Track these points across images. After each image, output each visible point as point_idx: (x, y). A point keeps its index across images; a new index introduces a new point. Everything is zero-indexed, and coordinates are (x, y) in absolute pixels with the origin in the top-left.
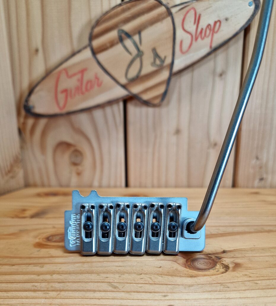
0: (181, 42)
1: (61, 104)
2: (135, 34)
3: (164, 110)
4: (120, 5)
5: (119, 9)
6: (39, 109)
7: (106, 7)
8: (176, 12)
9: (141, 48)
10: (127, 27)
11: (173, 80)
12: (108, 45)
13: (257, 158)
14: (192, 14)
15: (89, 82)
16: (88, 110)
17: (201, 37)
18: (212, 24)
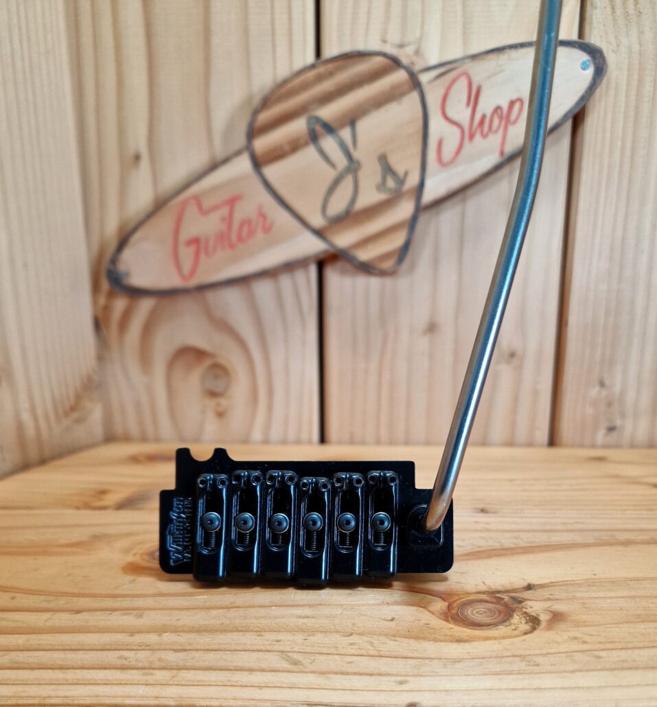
1: (187, 268)
2: (342, 126)
3: (402, 283)
4: (313, 66)
5: (311, 74)
6: (138, 280)
8: (431, 82)
9: (356, 155)
10: (327, 112)
11: (422, 219)
12: (287, 148)
13: (602, 384)
14: (462, 84)
15: (246, 222)
16: (243, 281)
17: (482, 132)
18: (505, 106)
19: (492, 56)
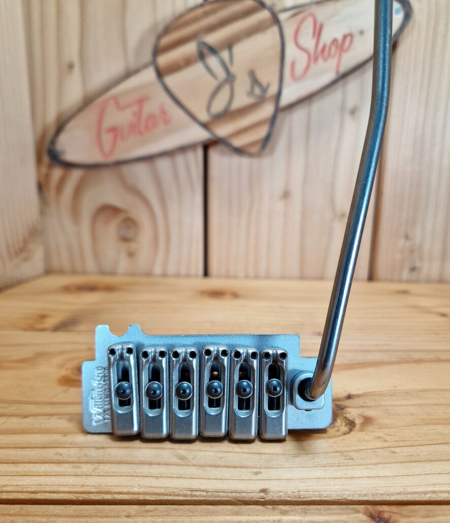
8: (287, 19)
17: (323, 57)
18: (340, 38)
19: (330, 3)
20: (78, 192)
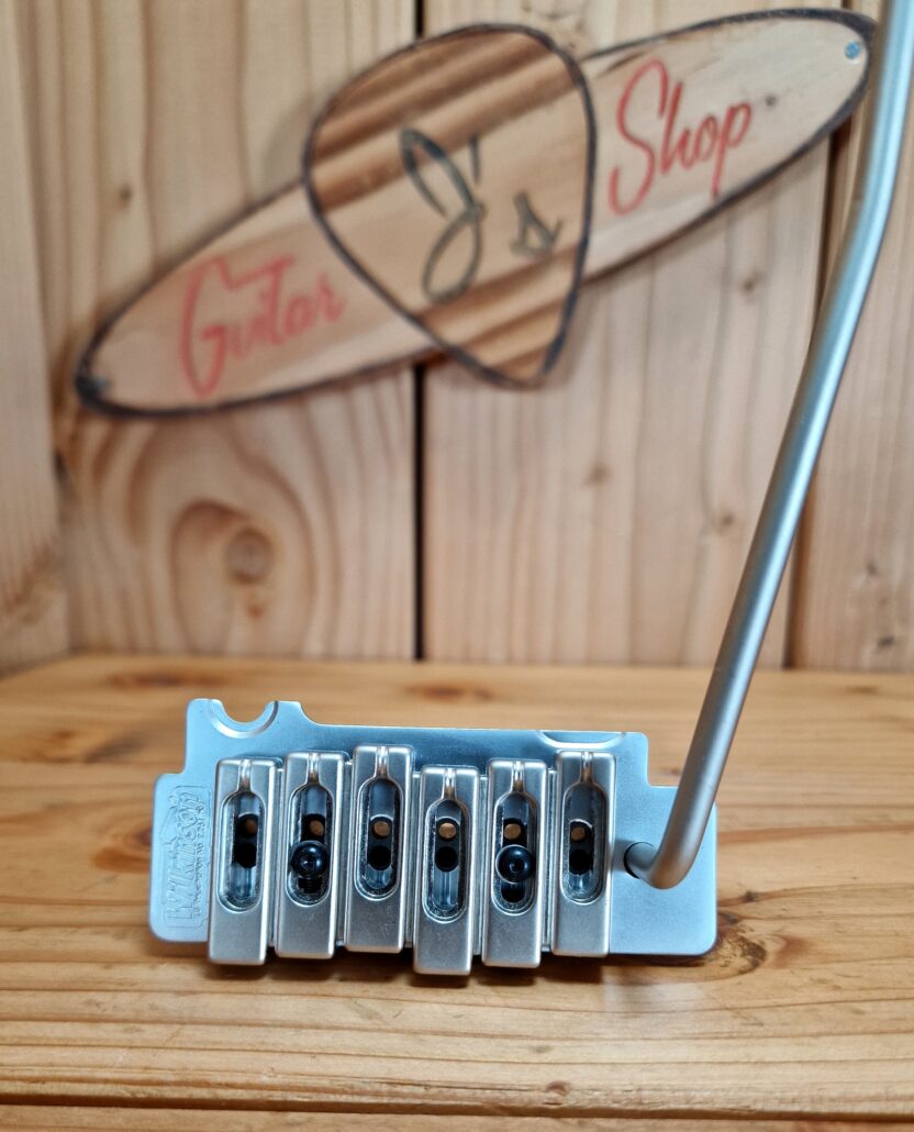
0: (615, 176)
1: (204, 372)
2: (457, 145)
3: (551, 401)
4: (410, 49)
5: (407, 62)
6: (126, 391)
7: (363, 56)
8: (601, 75)
9: (480, 192)
10: (433, 123)
11: (585, 299)
12: (367, 181)
14: (652, 80)
15: (299, 301)
16: (295, 396)
17: (683, 158)
18: (721, 115)
19: (700, 34)
20: (141, 472)
